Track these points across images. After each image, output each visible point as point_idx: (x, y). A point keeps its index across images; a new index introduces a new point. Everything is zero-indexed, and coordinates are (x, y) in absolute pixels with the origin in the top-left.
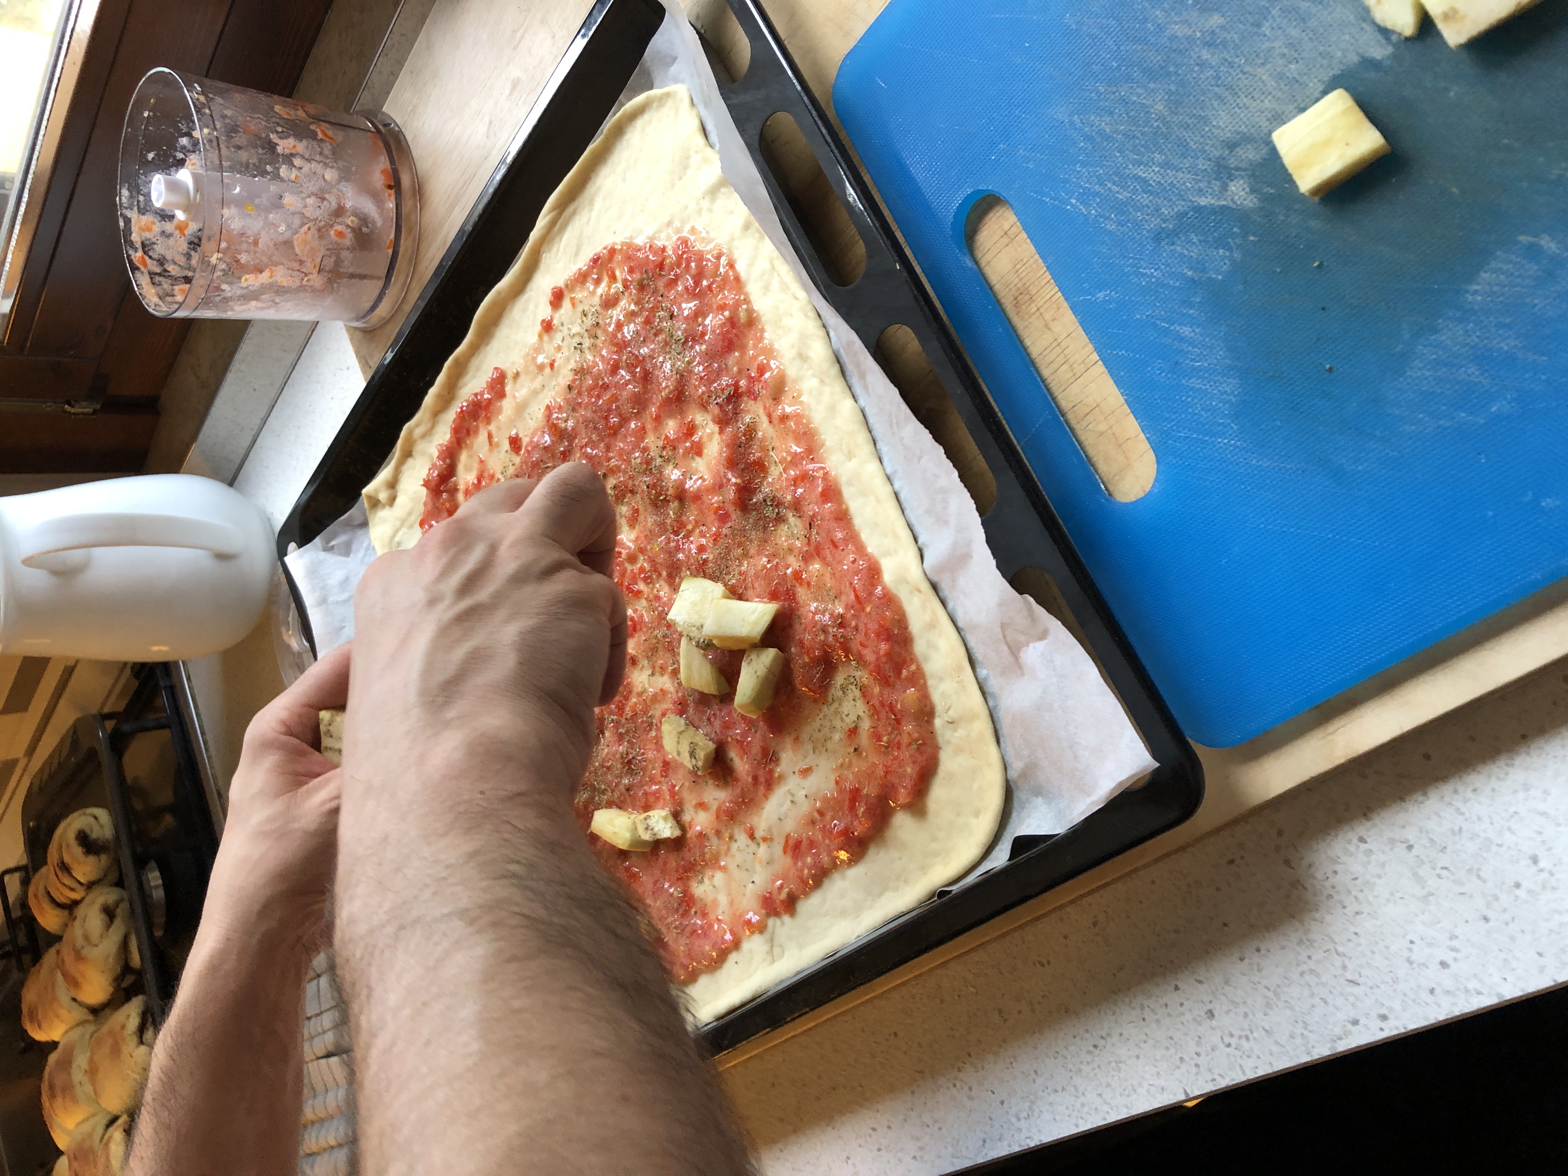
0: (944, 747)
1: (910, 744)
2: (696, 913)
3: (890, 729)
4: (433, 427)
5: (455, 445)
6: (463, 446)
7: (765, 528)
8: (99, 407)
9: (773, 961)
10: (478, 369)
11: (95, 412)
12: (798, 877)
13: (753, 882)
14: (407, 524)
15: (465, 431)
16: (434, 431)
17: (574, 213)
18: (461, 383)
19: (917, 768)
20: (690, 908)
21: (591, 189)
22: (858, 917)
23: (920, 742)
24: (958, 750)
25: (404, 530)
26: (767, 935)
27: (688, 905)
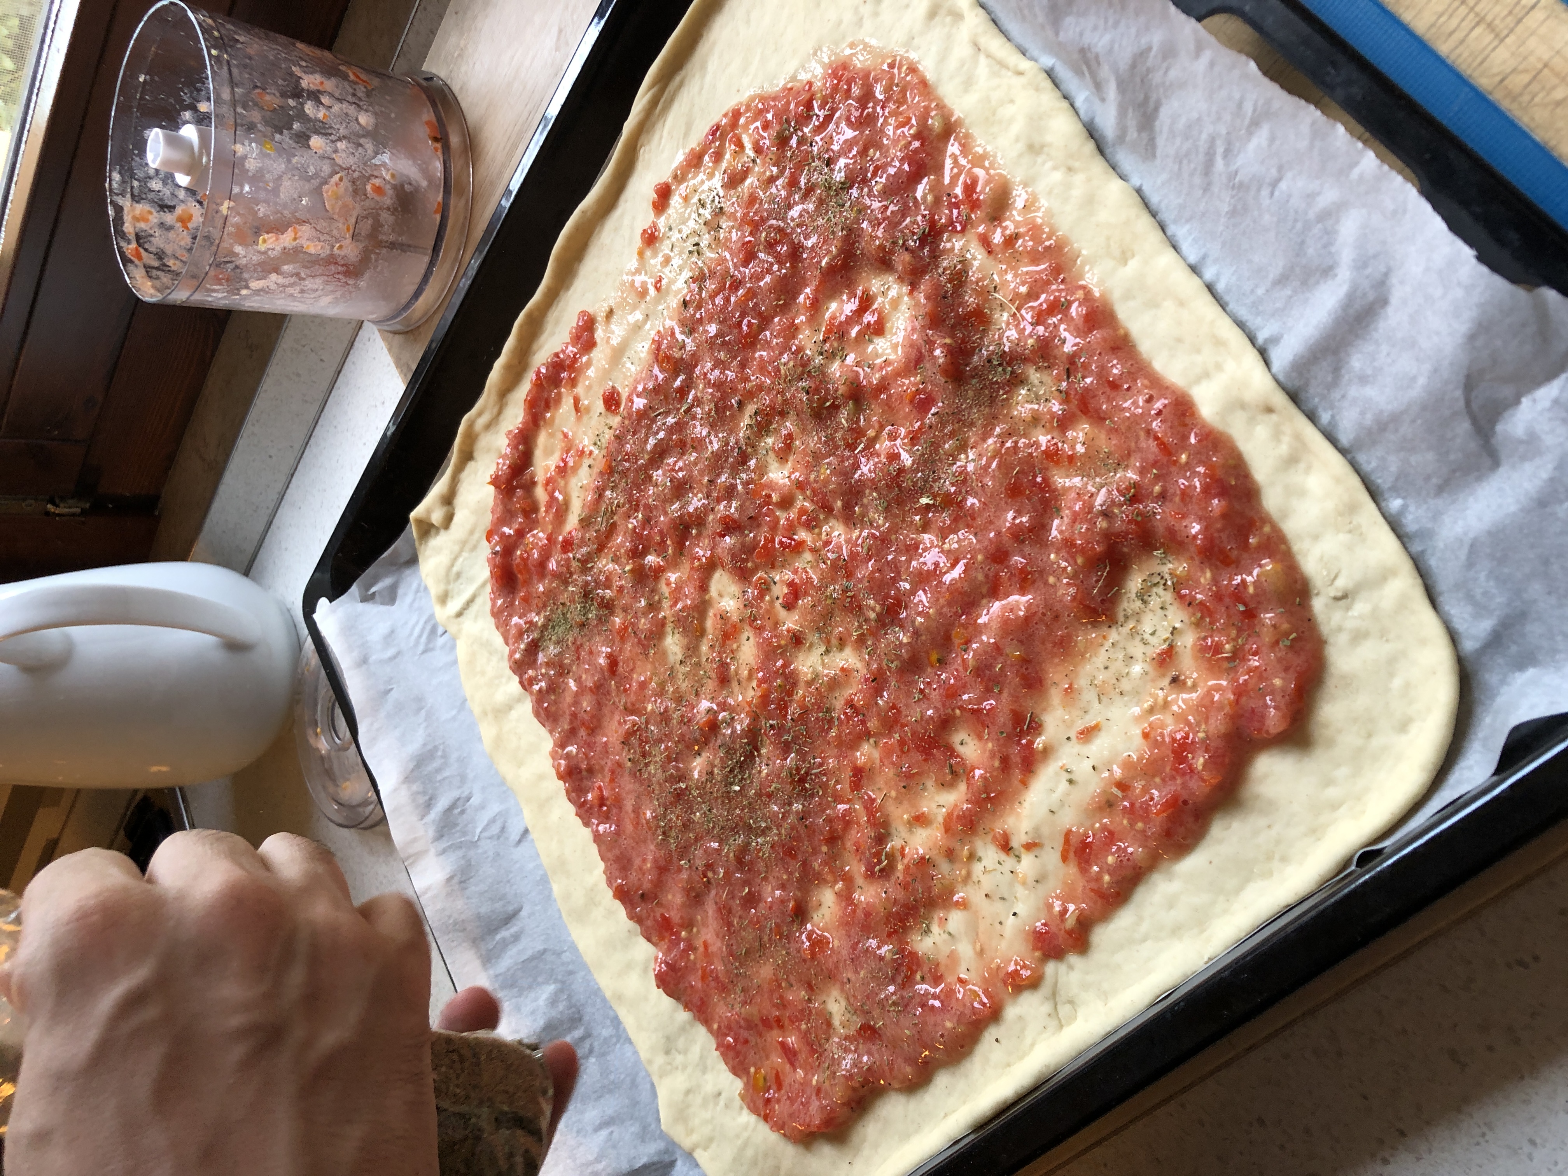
0: (1331, 640)
1: (1277, 642)
2: (923, 978)
3: (1234, 633)
4: (499, 413)
5: (531, 425)
6: (542, 423)
7: (992, 400)
8: (88, 505)
9: (1061, 1026)
10: (557, 322)
11: (84, 512)
12: (1092, 890)
13: (1015, 914)
14: (468, 546)
15: (543, 403)
16: (502, 417)
17: (681, 85)
18: (535, 347)
19: (1292, 675)
20: (914, 972)
21: (702, 49)
22: (1202, 931)
23: (1294, 635)
24: (1358, 637)
25: (465, 554)
26: (1045, 989)
27: (910, 968)
